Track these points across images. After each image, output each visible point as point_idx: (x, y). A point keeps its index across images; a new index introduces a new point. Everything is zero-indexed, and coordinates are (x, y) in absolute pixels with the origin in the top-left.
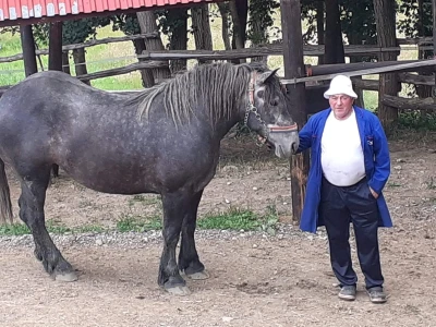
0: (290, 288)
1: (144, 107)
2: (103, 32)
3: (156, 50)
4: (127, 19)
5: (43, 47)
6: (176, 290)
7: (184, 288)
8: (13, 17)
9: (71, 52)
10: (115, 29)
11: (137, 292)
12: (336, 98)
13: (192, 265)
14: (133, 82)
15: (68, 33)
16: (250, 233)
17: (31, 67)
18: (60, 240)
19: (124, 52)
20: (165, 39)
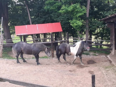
0: (52, 64)
1: (33, 45)
2: (29, 36)
4: (32, 35)
5: (23, 38)
8: (18, 35)
11: (35, 65)
14: (32, 42)
15: (25, 37)
17: (21, 40)
18: (26, 60)
19: (31, 39)
20: (36, 37)
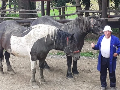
0: (95, 72)
3: (80, 10)
6: (70, 79)
7: (72, 79)
9: (61, 9)
10: (70, 3)
12: (106, 32)
13: (75, 72)
16: (90, 58)
